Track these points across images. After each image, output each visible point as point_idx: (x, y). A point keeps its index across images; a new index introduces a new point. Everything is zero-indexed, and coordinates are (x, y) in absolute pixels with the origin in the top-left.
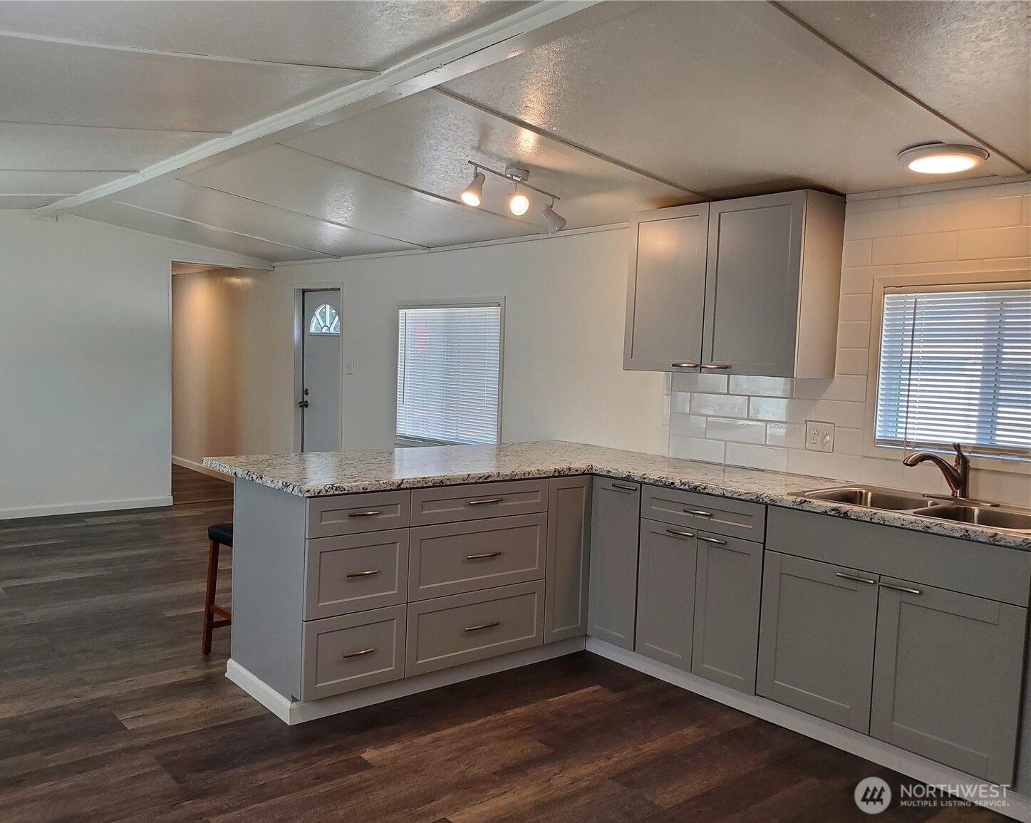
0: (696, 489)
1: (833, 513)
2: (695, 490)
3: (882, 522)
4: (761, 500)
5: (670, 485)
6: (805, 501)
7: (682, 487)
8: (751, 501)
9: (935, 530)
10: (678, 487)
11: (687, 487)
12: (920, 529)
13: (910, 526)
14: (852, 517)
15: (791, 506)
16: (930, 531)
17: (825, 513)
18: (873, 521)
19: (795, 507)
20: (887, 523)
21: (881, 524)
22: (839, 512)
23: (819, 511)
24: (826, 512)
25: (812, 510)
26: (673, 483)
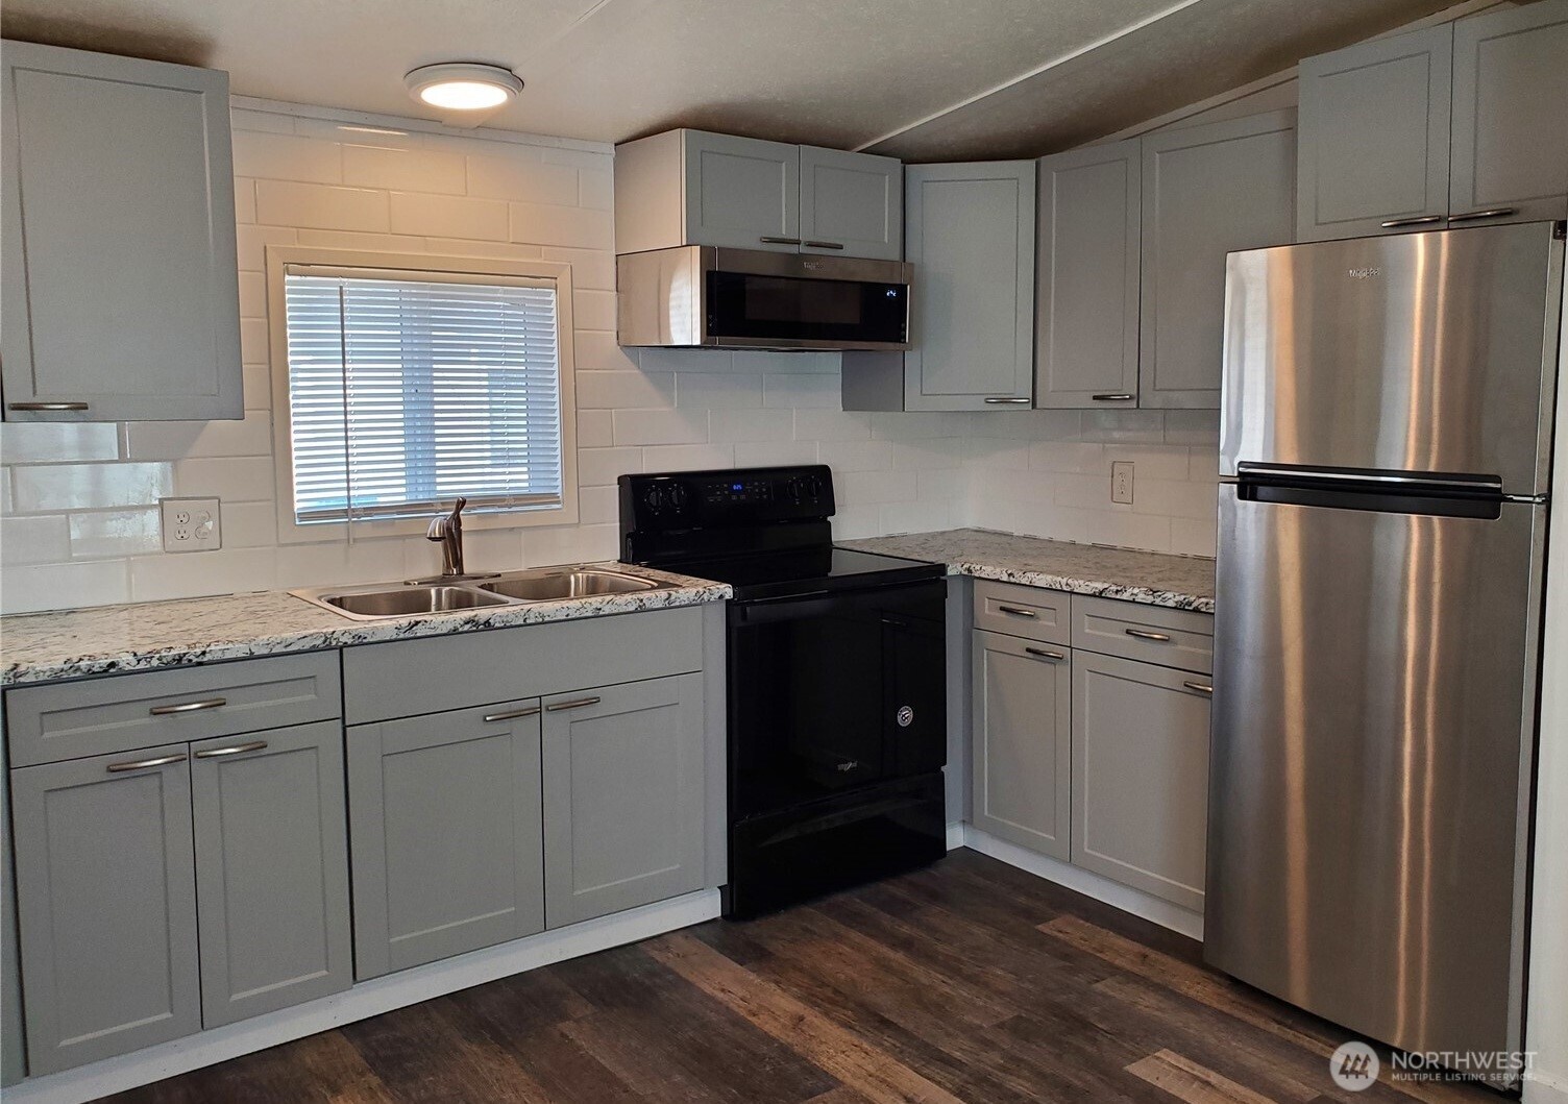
0: (180, 660)
1: (466, 627)
2: (179, 662)
3: (541, 620)
4: (334, 643)
5: (105, 671)
6: (417, 623)
7: (143, 665)
8: (314, 649)
9: (607, 610)
10: (128, 668)
11: (155, 663)
12: (590, 614)
13: (577, 615)
14: (497, 625)
15: (394, 637)
16: (601, 613)
17: (455, 632)
18: (528, 621)
19: (402, 636)
20: (547, 619)
21: (540, 623)
22: (477, 624)
23: (445, 631)
24: (456, 629)
25: (432, 632)
26: (112, 665)
